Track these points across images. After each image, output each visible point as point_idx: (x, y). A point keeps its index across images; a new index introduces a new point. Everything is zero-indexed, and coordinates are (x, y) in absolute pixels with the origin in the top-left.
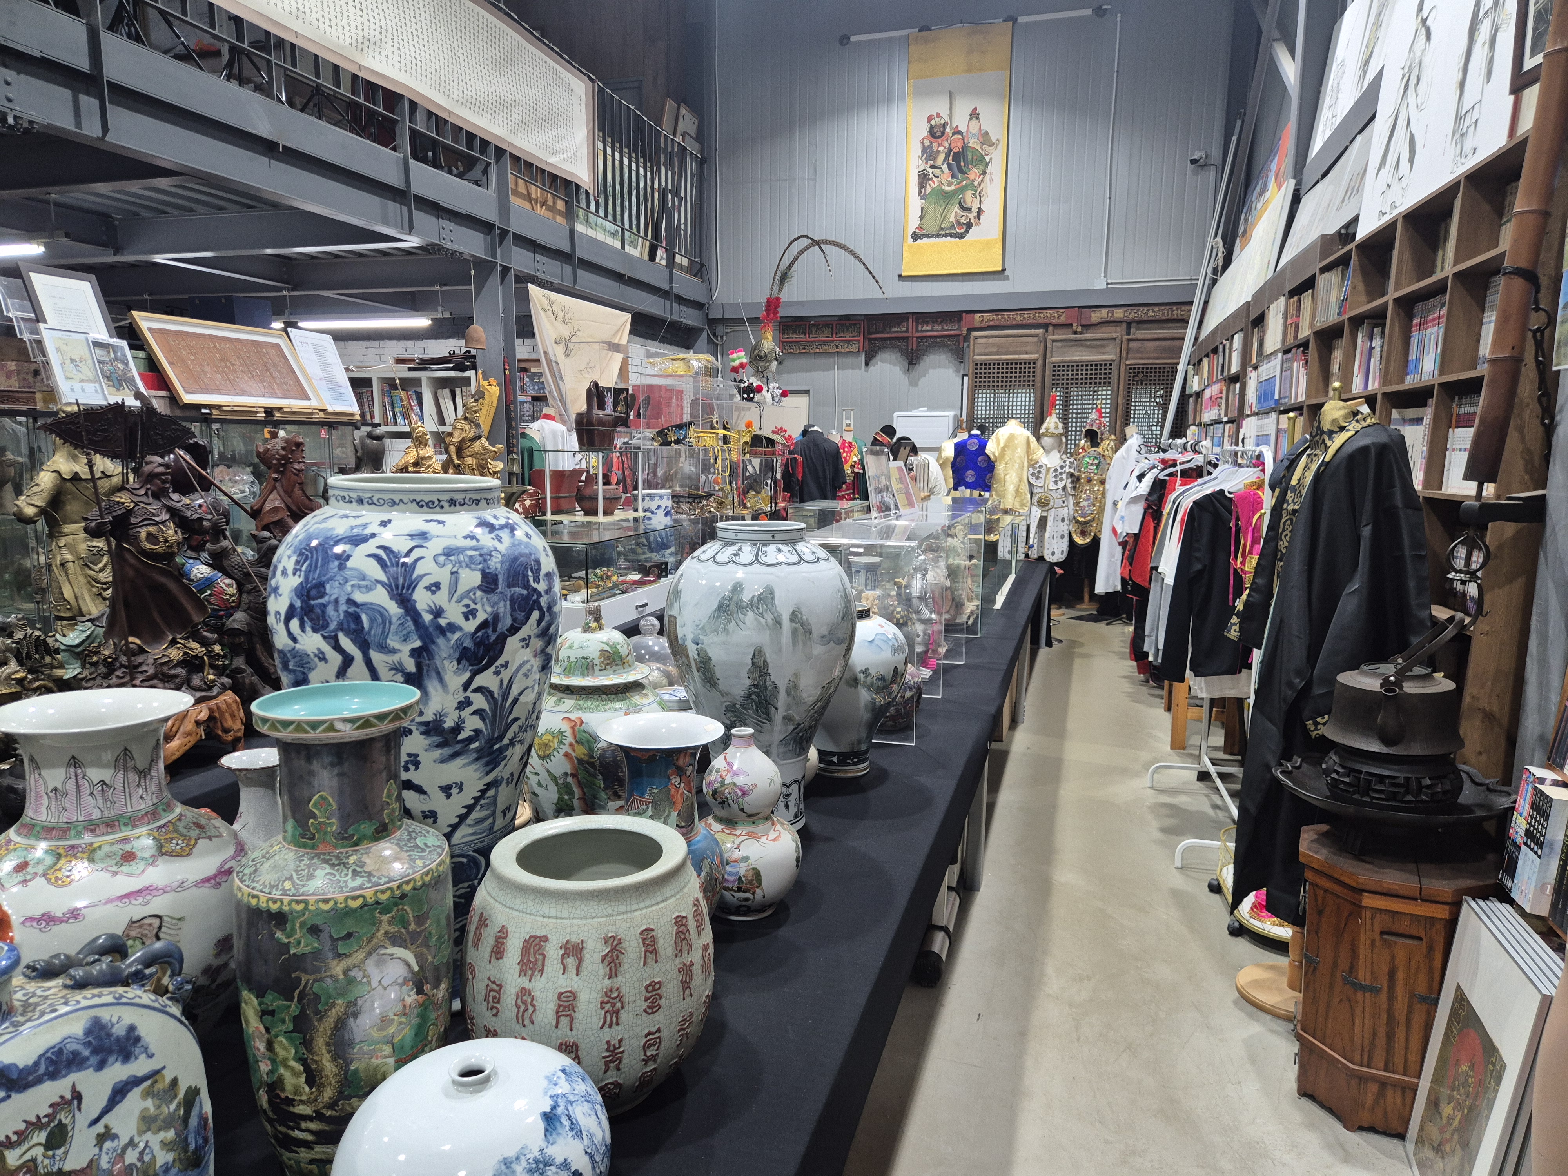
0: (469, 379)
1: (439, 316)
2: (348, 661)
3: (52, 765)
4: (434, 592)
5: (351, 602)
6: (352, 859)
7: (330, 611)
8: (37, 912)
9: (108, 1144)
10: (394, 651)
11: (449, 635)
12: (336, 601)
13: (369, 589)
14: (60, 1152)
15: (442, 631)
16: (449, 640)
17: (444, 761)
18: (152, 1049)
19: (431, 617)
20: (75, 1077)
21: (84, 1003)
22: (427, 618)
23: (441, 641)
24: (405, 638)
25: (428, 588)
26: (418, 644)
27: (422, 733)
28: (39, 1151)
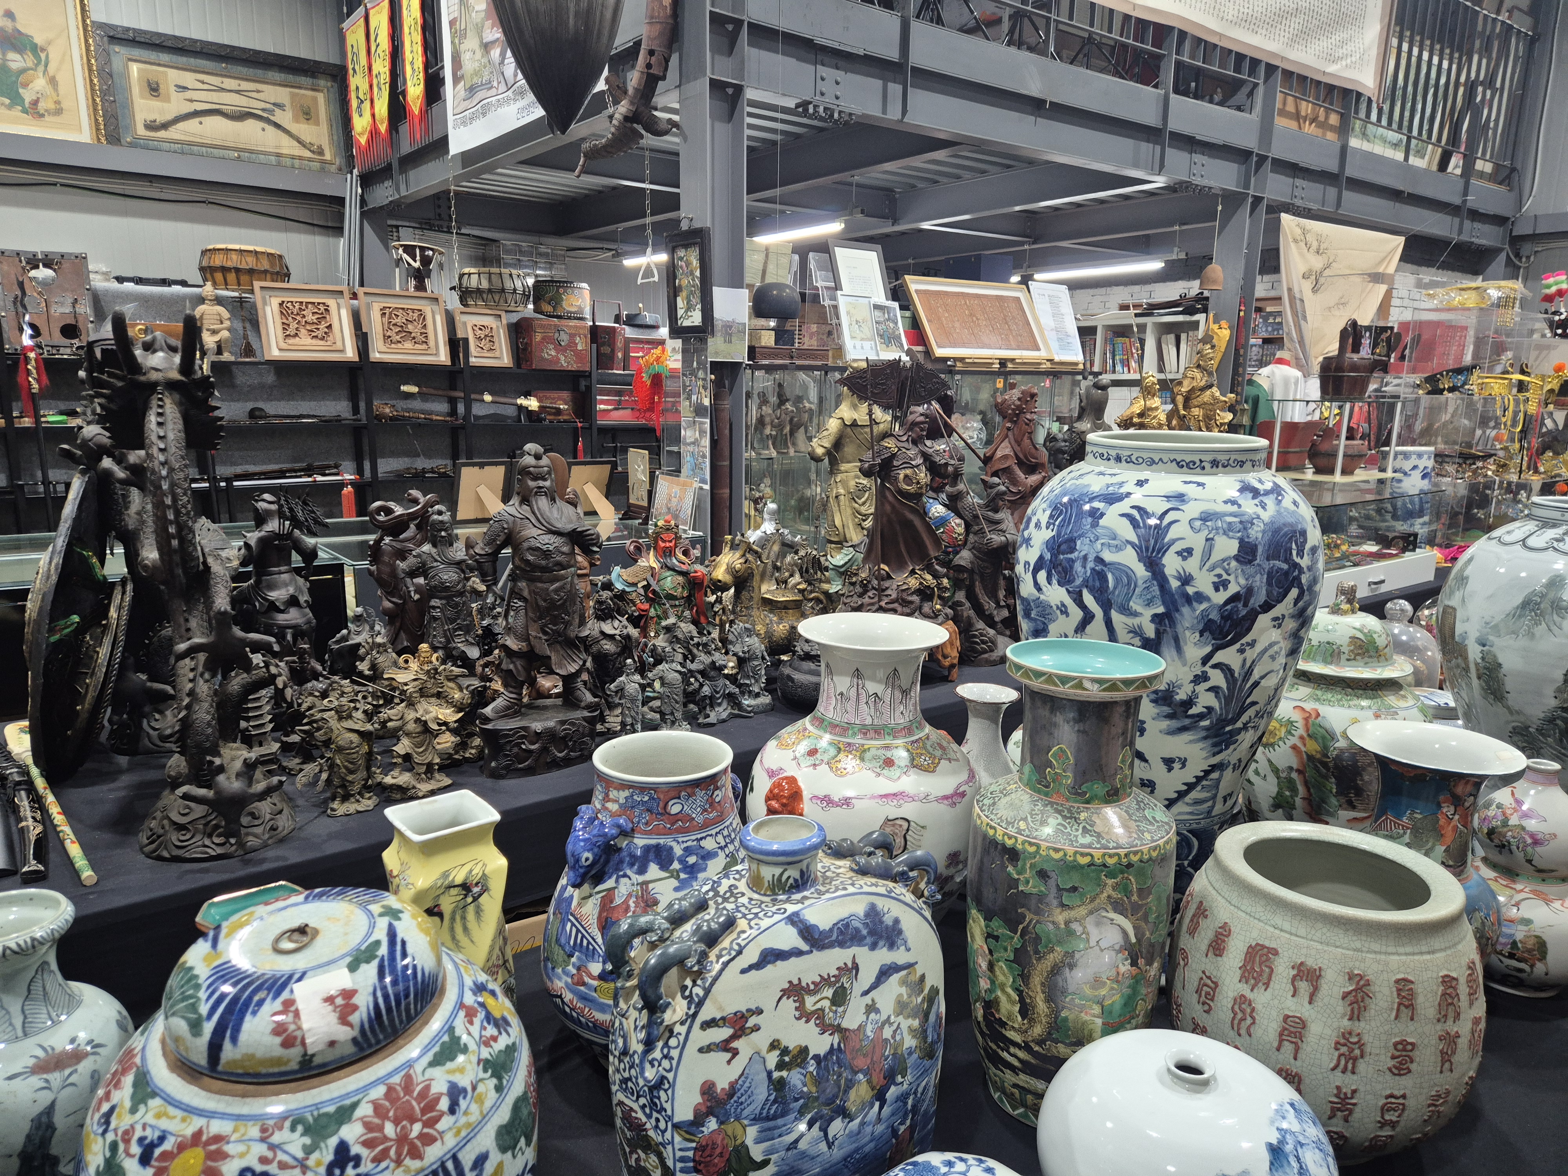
0: (1198, 322)
1: (1174, 257)
2: (1088, 617)
3: (841, 674)
4: (1185, 559)
5: (1099, 560)
6: (1083, 816)
7: (1078, 567)
8: (821, 794)
9: (873, 1016)
10: (1135, 614)
11: (1195, 604)
12: (1085, 558)
13: (1118, 549)
14: (840, 1009)
15: (1189, 600)
16: (1194, 610)
17: (1172, 732)
18: (910, 943)
19: (1179, 583)
20: (854, 950)
21: (866, 889)
22: (1175, 584)
23: (1186, 610)
24: (1149, 603)
25: (1179, 553)
26: (1161, 610)
27: (1152, 701)
28: (826, 1004)
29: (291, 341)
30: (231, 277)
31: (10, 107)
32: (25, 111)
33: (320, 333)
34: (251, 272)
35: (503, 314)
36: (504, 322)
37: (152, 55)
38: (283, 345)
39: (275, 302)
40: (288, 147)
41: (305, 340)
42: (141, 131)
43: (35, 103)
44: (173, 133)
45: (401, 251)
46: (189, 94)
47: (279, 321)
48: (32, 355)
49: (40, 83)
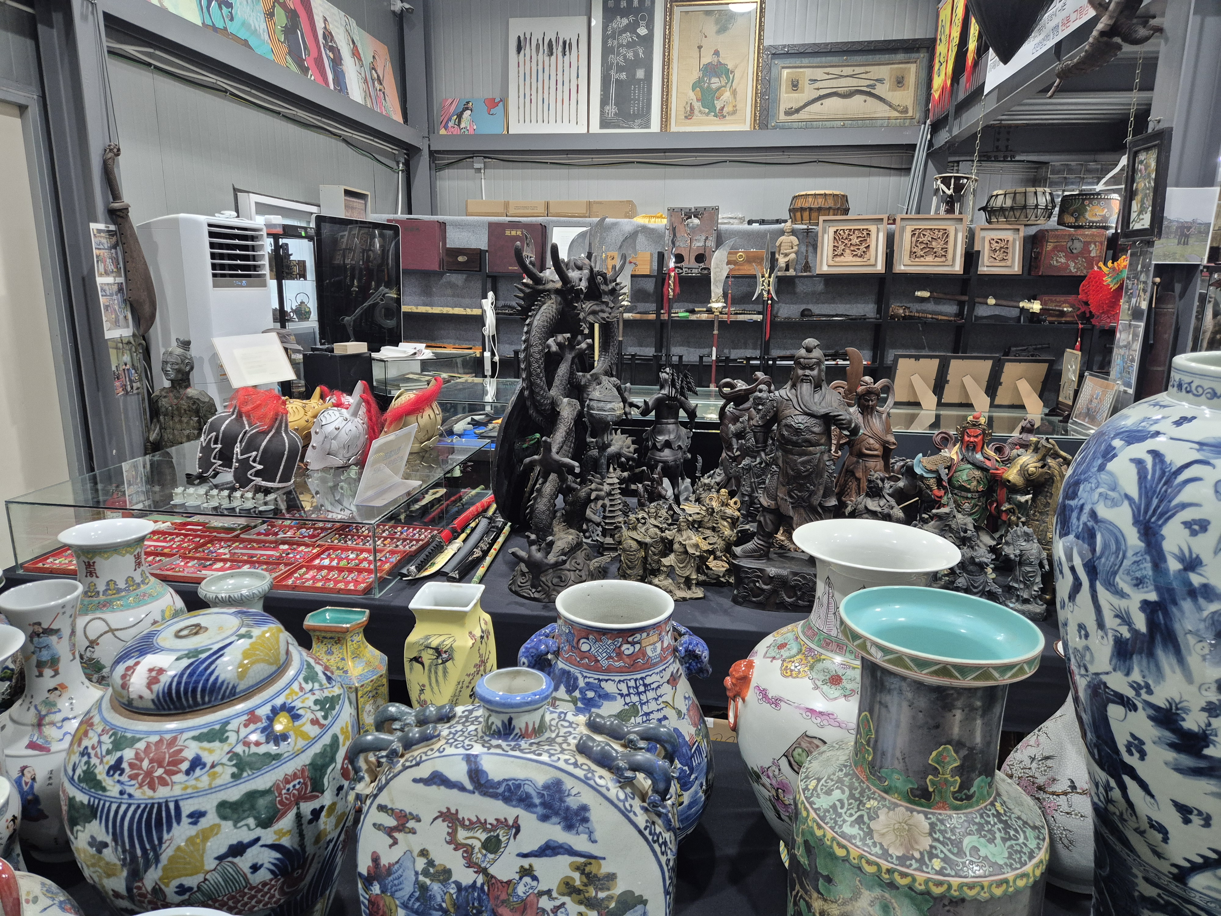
2: (1077, 585)
4: (1194, 533)
5: (1093, 514)
6: (873, 803)
7: (1075, 516)
10: (1122, 594)
11: (1201, 601)
13: (1115, 504)
15: (1193, 593)
16: (1200, 609)
18: (597, 835)
19: (1179, 566)
20: (519, 811)
22: (1174, 566)
23: (1187, 605)
24: (1139, 583)
25: (1187, 525)
26: (1153, 597)
27: (1150, 718)
28: (477, 845)
29: (838, 259)
30: (806, 214)
31: (707, 114)
32: (715, 116)
33: (859, 253)
34: (820, 209)
35: (1022, 228)
36: (1021, 234)
37: (797, 62)
38: (831, 263)
39: (832, 230)
40: (881, 110)
41: (848, 258)
42: (782, 117)
43: (722, 109)
44: (803, 115)
45: (939, 182)
46: (817, 85)
47: (831, 244)
48: (672, 274)
49: (727, 95)
